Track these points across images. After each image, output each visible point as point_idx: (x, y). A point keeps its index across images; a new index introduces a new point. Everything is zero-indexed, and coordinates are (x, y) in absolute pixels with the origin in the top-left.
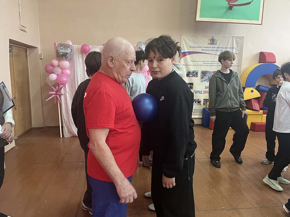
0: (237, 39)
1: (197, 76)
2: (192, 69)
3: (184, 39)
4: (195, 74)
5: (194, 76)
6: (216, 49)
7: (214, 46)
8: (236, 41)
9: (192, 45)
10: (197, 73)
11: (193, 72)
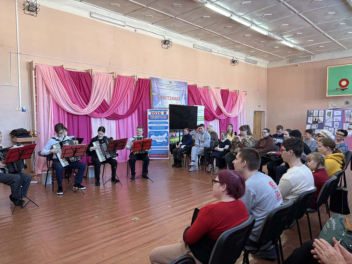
3: (330, 103)
6: (349, 106)
7: (348, 105)
9: (335, 105)
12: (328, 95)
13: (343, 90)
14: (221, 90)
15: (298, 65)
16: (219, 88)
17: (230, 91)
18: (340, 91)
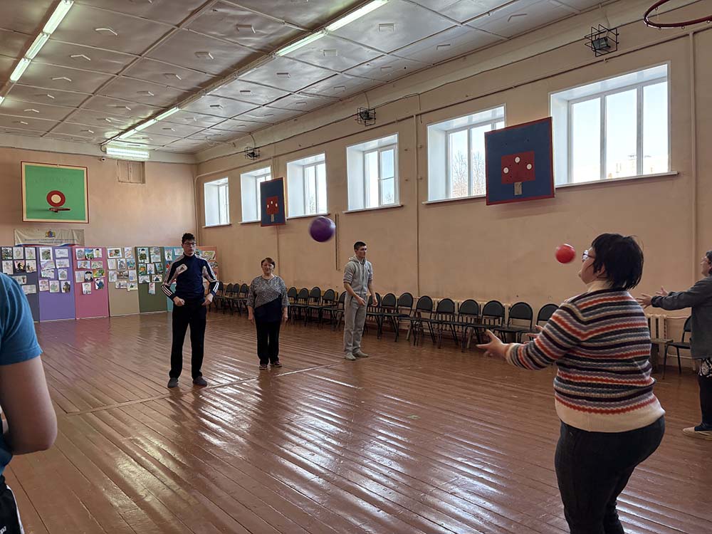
0: (77, 232)
3: (18, 234)
6: (55, 241)
7: (53, 238)
12: (27, 218)
13: (56, 212)
18: (51, 213)
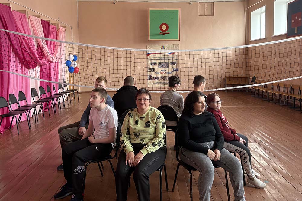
0: (176, 46)
1: (156, 65)
2: (153, 61)
4: (155, 64)
5: (154, 65)
8: (175, 47)
9: (153, 49)
10: (156, 63)
11: (154, 63)
12: (150, 39)
13: (164, 34)
14: (42, 20)
15: (115, 3)
16: (38, 17)
17: (50, 23)
18: (162, 35)
